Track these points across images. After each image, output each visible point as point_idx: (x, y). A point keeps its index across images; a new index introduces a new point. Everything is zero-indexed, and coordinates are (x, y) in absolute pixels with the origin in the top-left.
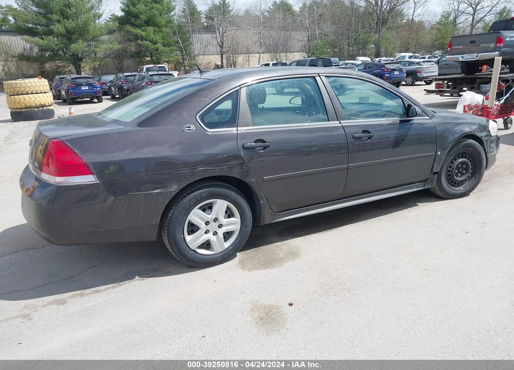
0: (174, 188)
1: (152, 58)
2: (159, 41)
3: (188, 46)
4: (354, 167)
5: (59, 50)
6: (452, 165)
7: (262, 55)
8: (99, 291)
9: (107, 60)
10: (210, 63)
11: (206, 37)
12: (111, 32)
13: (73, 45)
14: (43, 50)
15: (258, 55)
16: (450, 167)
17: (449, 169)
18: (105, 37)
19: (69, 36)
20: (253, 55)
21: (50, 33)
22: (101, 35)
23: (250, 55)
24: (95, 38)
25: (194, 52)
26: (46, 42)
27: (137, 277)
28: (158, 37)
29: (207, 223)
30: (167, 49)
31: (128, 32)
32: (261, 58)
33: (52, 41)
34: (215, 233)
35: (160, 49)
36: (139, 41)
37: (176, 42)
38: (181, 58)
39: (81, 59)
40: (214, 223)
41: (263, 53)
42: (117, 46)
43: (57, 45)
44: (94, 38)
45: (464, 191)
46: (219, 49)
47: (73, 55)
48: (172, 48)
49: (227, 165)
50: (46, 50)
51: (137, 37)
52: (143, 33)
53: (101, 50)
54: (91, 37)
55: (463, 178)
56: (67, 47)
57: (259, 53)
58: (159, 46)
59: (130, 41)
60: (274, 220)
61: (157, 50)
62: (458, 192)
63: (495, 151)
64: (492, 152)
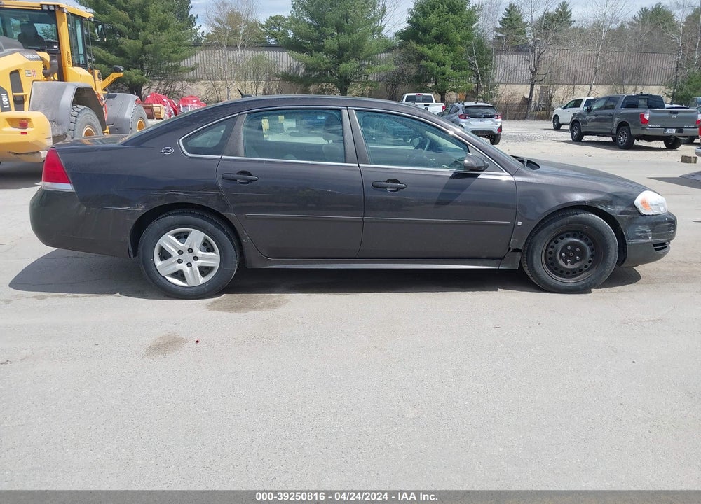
0: (142, 209)
1: (436, 84)
2: (448, 62)
3: (487, 70)
4: (372, 222)
5: (326, 70)
6: (555, 245)
7: (594, 87)
8: (78, 297)
9: (380, 84)
10: (513, 95)
11: (514, 58)
12: (389, 49)
13: (344, 64)
14: (309, 69)
15: (588, 87)
16: (553, 247)
17: (550, 250)
18: (382, 56)
19: (341, 54)
20: (581, 86)
21: (320, 49)
22: (376, 53)
23: (577, 86)
24: (369, 57)
25: (493, 79)
26: (314, 59)
27: (118, 294)
28: (448, 59)
29: (180, 252)
30: (457, 74)
31: (412, 49)
32: (592, 92)
33: (321, 59)
34: (189, 265)
35: (447, 74)
36: (423, 62)
37: (471, 65)
38: (474, 86)
39: (348, 83)
40: (188, 254)
41: (598, 84)
42: (393, 68)
43: (326, 63)
44: (367, 56)
45: (575, 285)
46: (530, 76)
47: (341, 77)
48: (464, 72)
49: (200, 193)
50: (313, 70)
51: (421, 56)
52: (430, 52)
53: (373, 72)
54: (363, 55)
55: (576, 266)
56: (336, 66)
57: (591, 85)
58: (448, 69)
59: (410, 61)
60: (267, 266)
61: (444, 74)
62: (564, 284)
63: (650, 237)
64: (639, 237)
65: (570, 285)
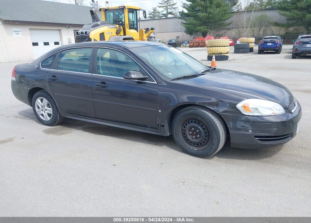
4: (96, 102)
16: (184, 127)
26: (291, 14)
34: (45, 112)
55: (198, 141)
60: (67, 116)
63: (250, 131)
64: (239, 129)
65: (194, 151)
